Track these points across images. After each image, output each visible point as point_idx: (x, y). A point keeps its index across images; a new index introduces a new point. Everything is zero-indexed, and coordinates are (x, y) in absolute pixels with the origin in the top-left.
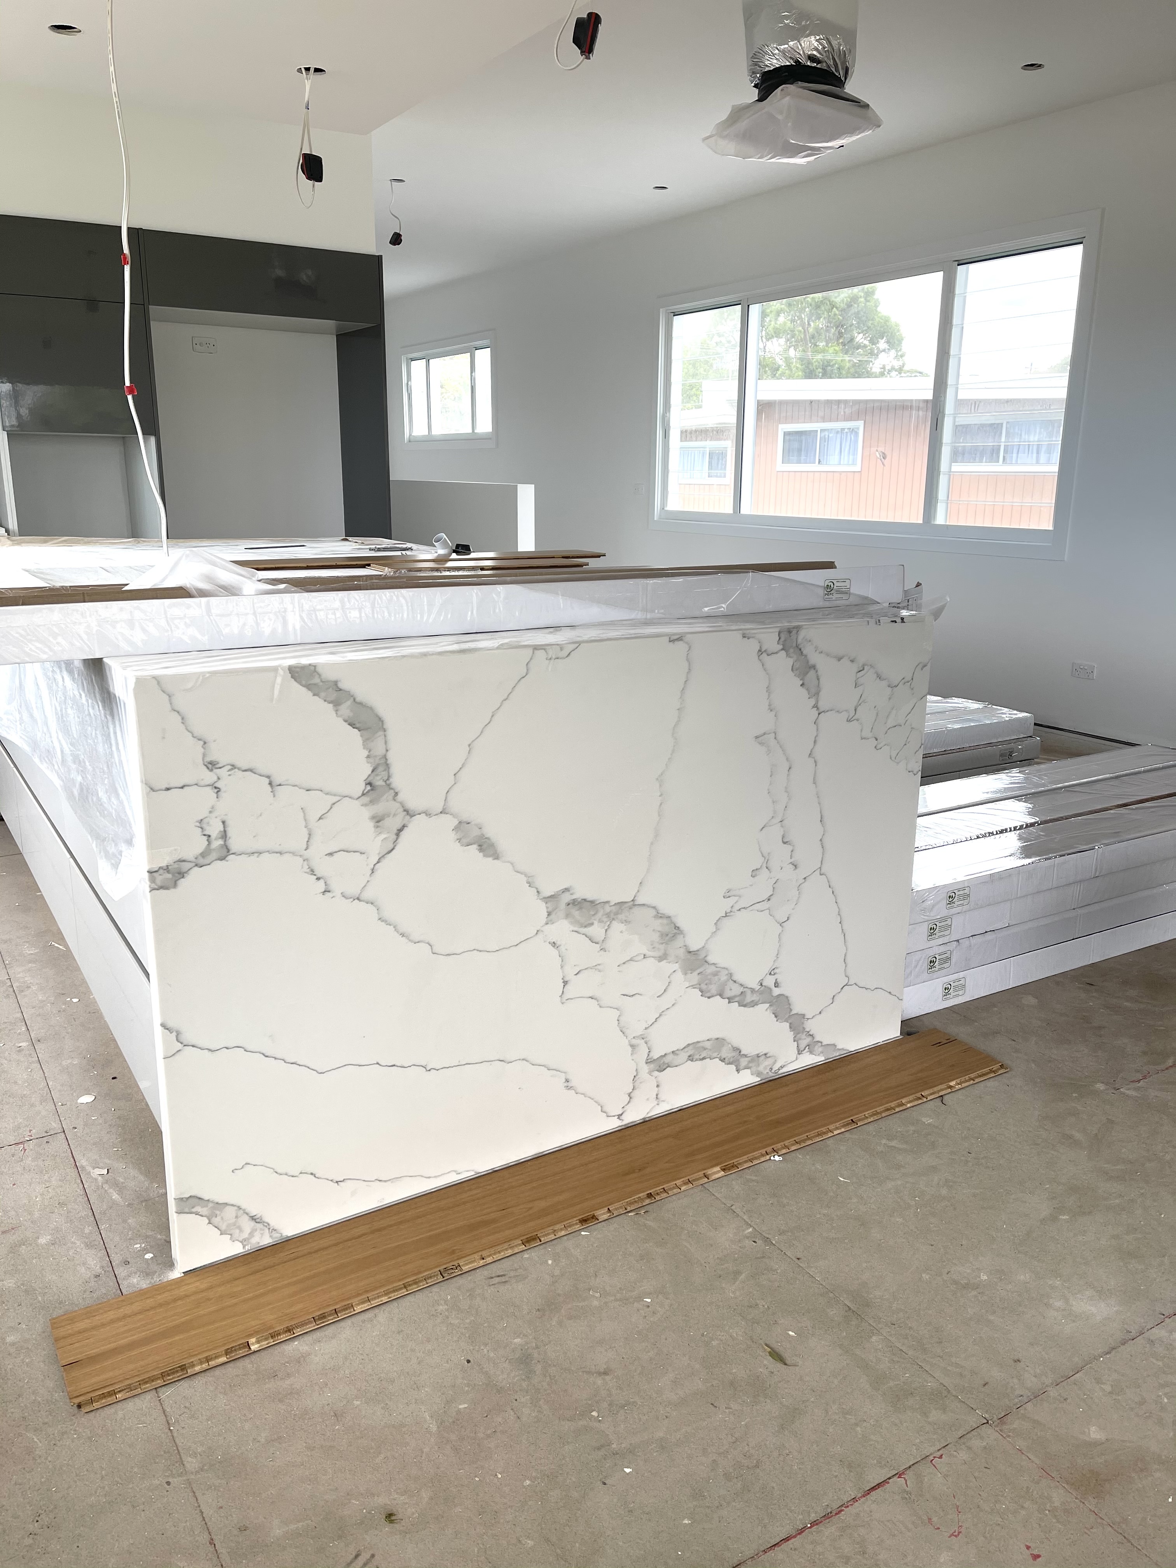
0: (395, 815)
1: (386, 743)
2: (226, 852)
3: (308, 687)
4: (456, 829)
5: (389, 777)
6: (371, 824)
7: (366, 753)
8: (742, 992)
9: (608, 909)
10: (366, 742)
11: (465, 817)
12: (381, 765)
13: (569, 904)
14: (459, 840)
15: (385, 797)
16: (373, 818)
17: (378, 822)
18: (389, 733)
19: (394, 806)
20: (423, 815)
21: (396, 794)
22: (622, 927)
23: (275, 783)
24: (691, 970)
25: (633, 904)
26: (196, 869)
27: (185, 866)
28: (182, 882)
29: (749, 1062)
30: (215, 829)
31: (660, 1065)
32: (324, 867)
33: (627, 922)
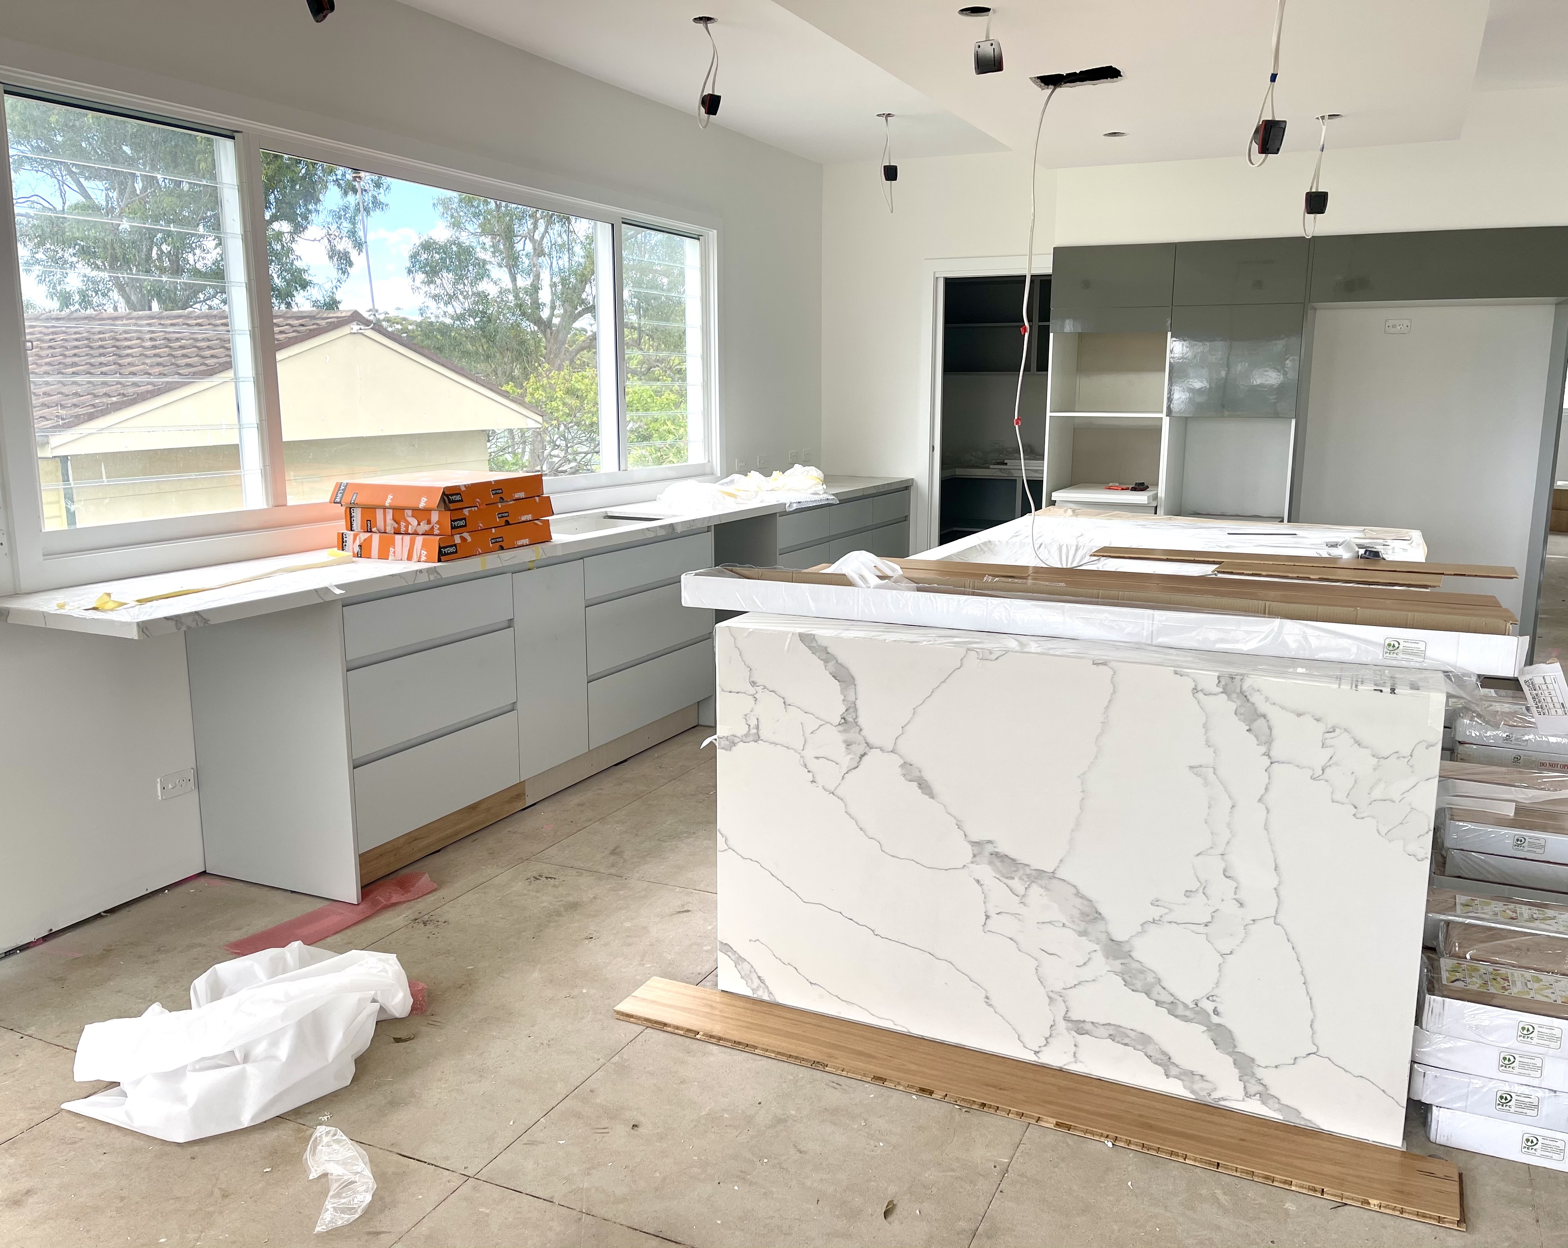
0: (859, 744)
1: (855, 694)
2: (757, 738)
3: (810, 648)
4: (902, 766)
5: (857, 717)
6: (844, 746)
7: (842, 697)
8: (1172, 1002)
9: (1028, 871)
10: (843, 691)
11: (909, 761)
12: (852, 708)
13: (992, 854)
14: (904, 775)
15: (853, 729)
16: (845, 742)
17: (848, 745)
18: (858, 687)
19: (860, 738)
20: (879, 750)
21: (861, 730)
22: (1042, 891)
23: (787, 703)
24: (1114, 957)
25: (1053, 876)
26: (741, 743)
27: (736, 740)
28: (734, 748)
29: (1181, 1074)
30: (753, 723)
31: (1079, 1028)
32: (813, 764)
33: (1046, 888)
